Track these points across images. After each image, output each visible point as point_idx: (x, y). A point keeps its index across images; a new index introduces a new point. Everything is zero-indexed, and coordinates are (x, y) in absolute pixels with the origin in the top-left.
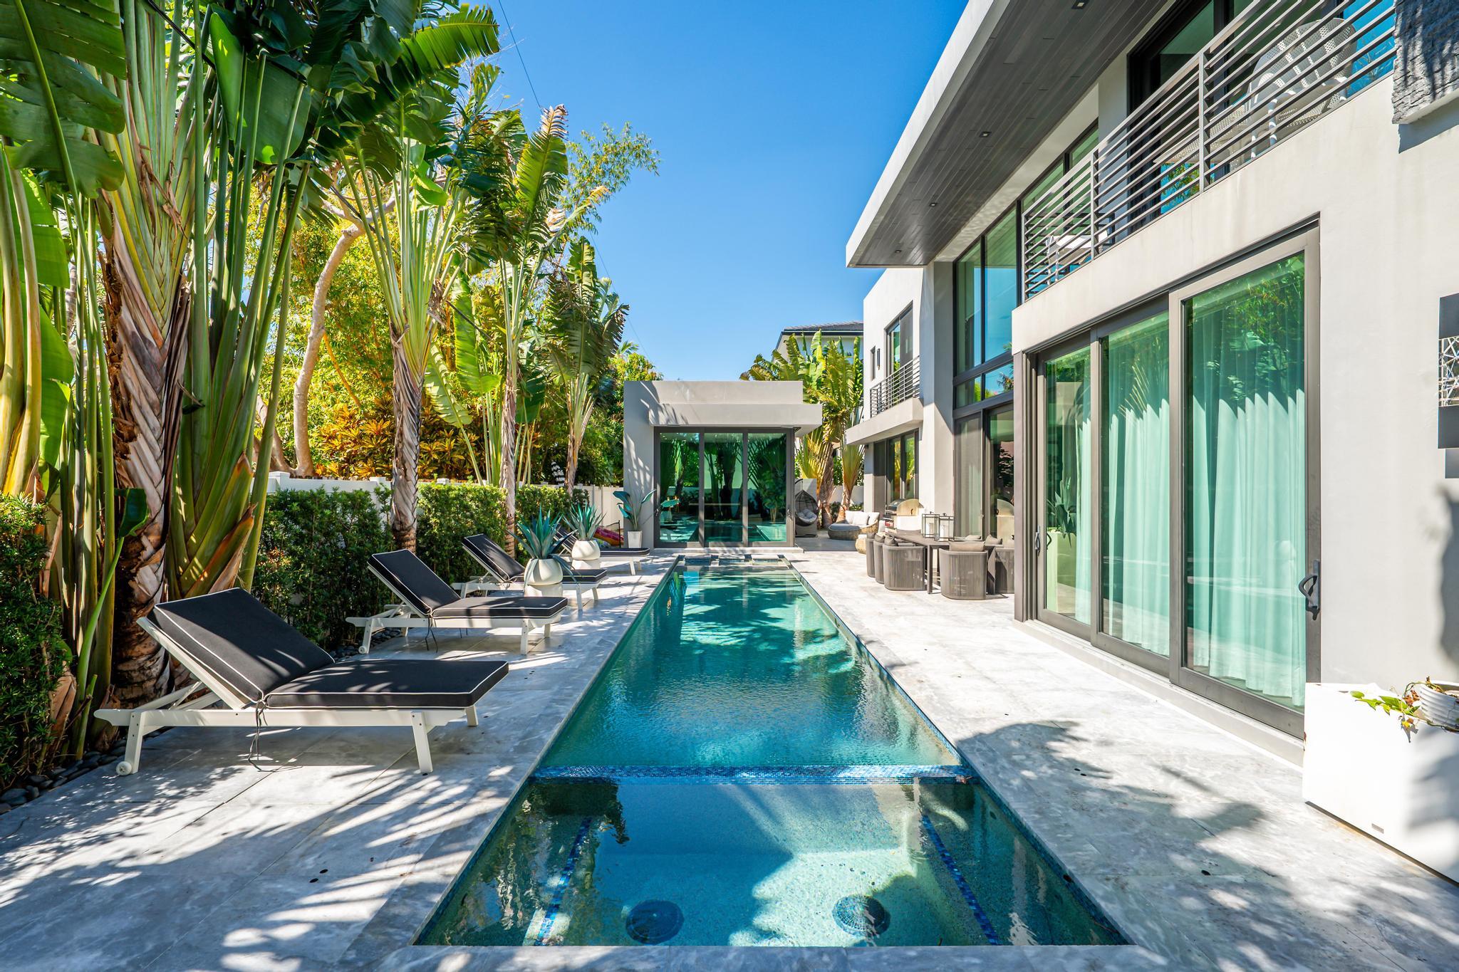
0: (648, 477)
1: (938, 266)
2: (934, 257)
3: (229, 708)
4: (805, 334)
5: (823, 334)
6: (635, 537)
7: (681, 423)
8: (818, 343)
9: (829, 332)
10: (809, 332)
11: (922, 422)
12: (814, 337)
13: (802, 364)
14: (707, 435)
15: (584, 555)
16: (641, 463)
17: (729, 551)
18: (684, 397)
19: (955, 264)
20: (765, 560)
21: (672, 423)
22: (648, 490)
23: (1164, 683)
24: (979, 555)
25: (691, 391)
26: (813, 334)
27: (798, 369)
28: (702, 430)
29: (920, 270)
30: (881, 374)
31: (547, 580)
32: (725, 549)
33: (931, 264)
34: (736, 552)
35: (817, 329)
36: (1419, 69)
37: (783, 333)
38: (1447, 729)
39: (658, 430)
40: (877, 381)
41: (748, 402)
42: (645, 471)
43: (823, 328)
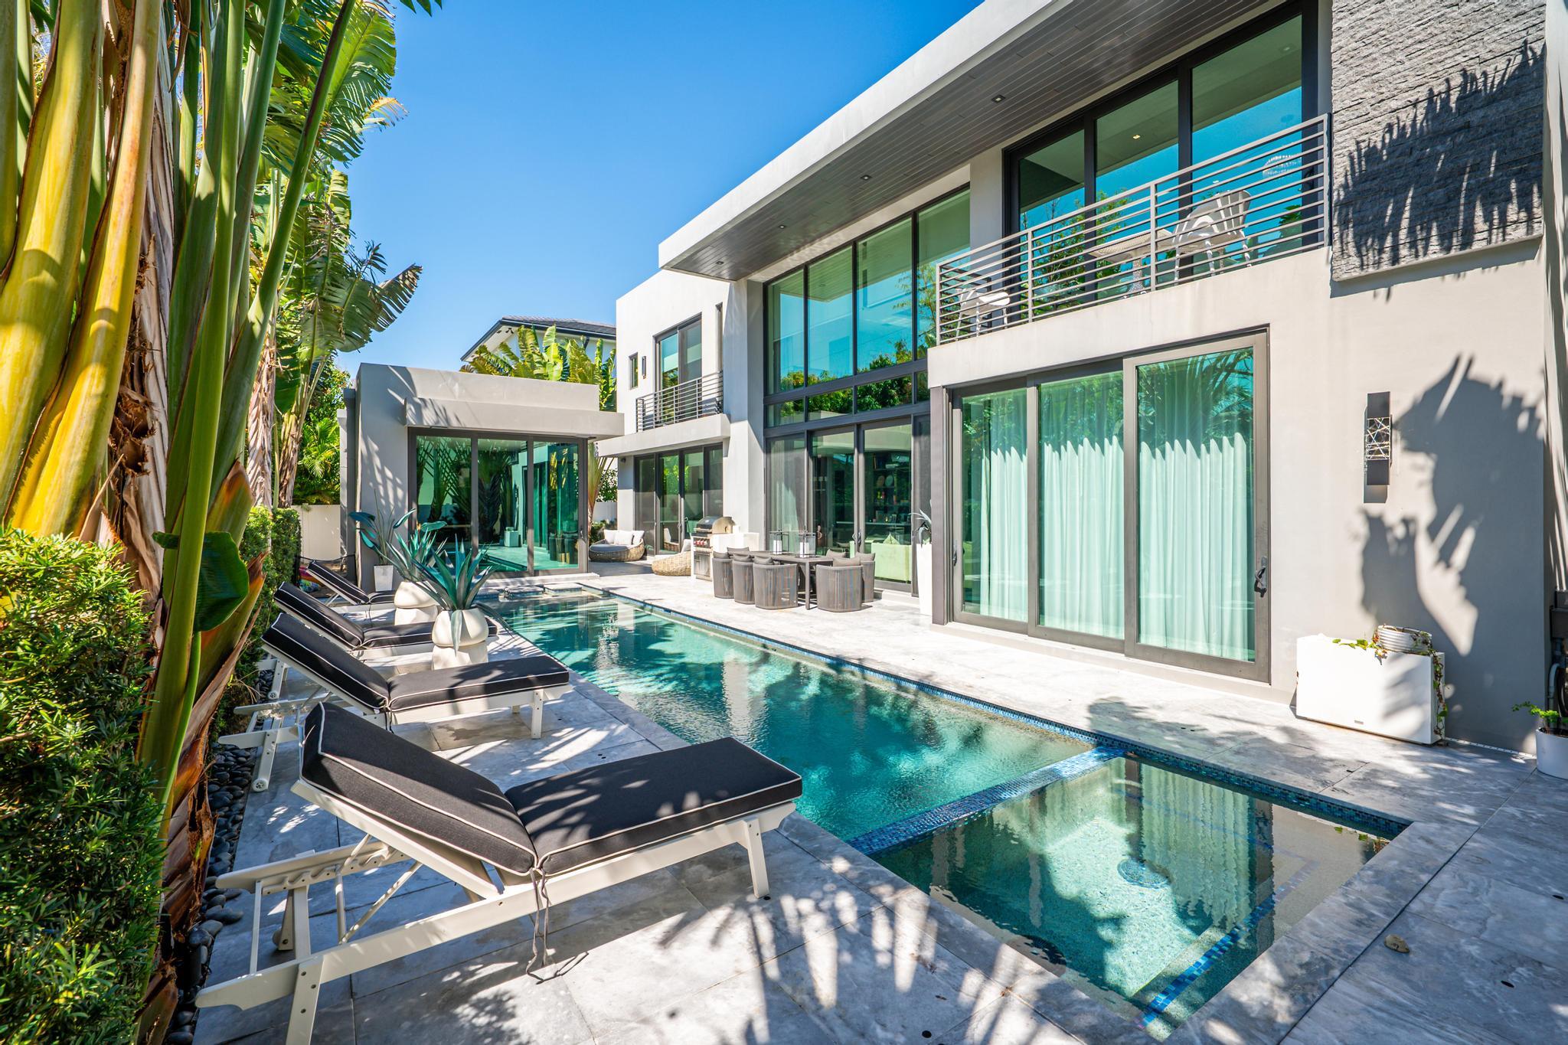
0: (400, 493)
1: (751, 285)
2: (749, 274)
3: (481, 898)
4: (536, 328)
5: (558, 331)
6: (384, 574)
7: (455, 424)
8: (553, 339)
9: (566, 329)
10: (539, 327)
11: (728, 439)
12: (547, 333)
13: (539, 362)
14: (480, 441)
15: (421, 602)
16: (389, 474)
17: (513, 583)
18: (452, 391)
19: (766, 285)
20: (567, 590)
21: (442, 424)
22: (399, 512)
23: (1121, 657)
24: (854, 569)
25: (460, 385)
26: (545, 329)
27: (533, 367)
28: (475, 434)
29: (727, 285)
30: (647, 386)
31: (477, 637)
32: (508, 580)
33: (743, 281)
34: (522, 583)
35: (551, 323)
36: (1351, 249)
37: (502, 323)
38: (1406, 652)
39: (414, 433)
40: (639, 392)
41: (536, 405)
42: (395, 485)
43: (558, 323)
